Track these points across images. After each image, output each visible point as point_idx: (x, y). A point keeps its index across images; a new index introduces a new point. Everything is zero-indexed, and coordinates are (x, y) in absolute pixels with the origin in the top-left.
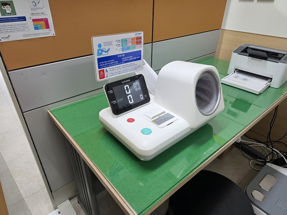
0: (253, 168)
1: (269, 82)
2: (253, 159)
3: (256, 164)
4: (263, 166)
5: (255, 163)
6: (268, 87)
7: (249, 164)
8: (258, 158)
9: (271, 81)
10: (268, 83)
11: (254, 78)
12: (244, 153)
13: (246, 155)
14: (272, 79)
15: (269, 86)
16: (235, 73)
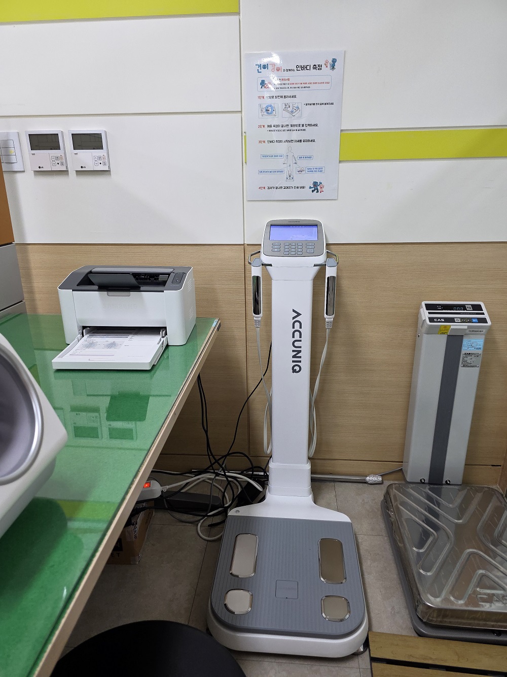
0: (208, 541)
1: (163, 337)
2: (200, 518)
3: (211, 526)
4: (223, 522)
5: (209, 526)
6: (164, 347)
7: (197, 535)
8: (209, 510)
9: (166, 334)
10: (162, 339)
11: (130, 336)
12: (178, 515)
13: (185, 517)
14: (165, 328)
15: (168, 346)
16: (86, 337)
